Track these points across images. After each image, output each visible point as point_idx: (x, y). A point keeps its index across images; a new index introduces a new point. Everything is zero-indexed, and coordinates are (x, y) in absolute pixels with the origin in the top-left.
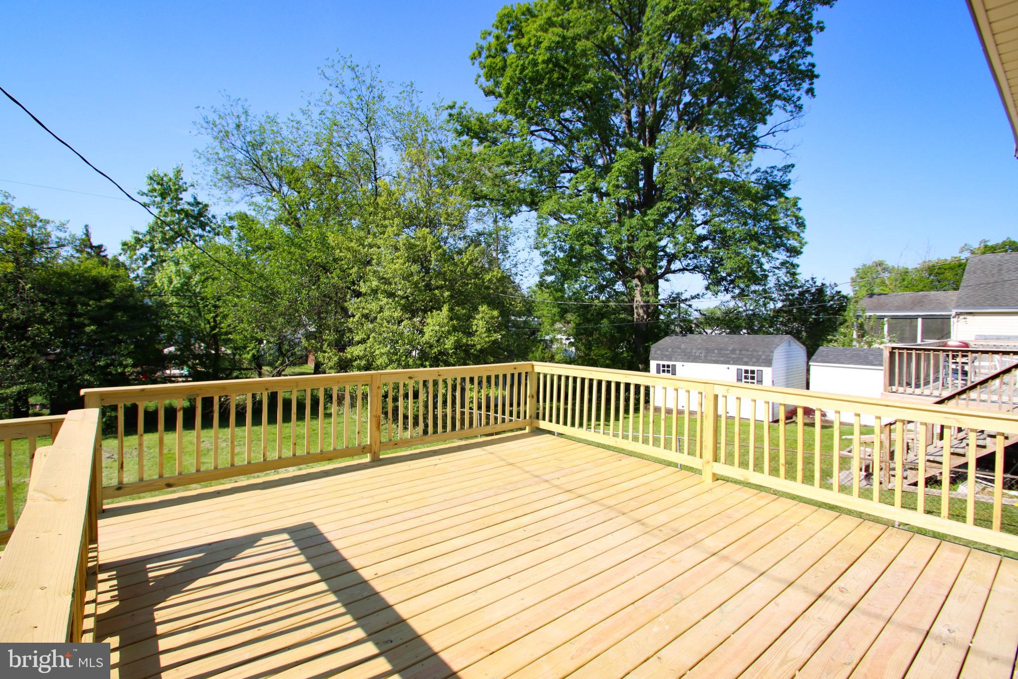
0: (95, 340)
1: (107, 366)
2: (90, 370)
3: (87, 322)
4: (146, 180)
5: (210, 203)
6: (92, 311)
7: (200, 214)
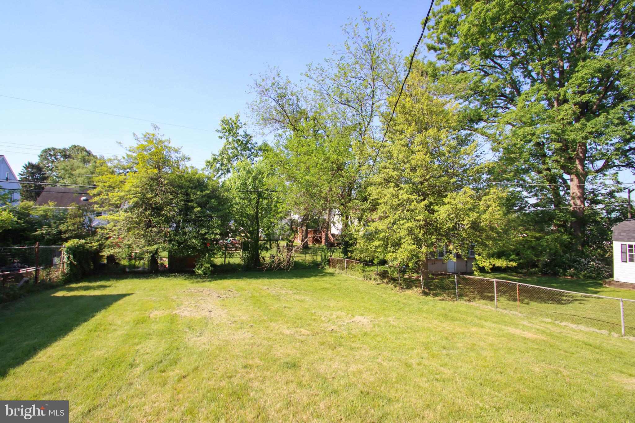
0: (200, 217)
1: (206, 234)
2: (195, 236)
3: (195, 205)
4: (220, 122)
5: (253, 135)
6: (199, 198)
7: (248, 142)
